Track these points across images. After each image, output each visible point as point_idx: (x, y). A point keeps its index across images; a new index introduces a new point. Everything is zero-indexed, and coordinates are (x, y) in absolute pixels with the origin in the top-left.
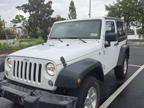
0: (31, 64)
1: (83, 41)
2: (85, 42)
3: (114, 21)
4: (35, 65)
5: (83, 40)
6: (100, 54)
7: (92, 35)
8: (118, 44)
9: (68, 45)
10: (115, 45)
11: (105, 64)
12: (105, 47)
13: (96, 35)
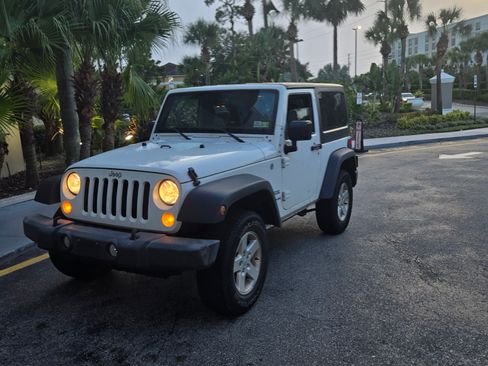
0: (126, 183)
1: (237, 138)
2: (241, 141)
3: (311, 91)
4: (136, 184)
5: (236, 135)
6: (272, 166)
7: (258, 124)
8: (320, 147)
9: (202, 146)
10: (313, 149)
11: (287, 192)
12: (286, 153)
13: (265, 125)
